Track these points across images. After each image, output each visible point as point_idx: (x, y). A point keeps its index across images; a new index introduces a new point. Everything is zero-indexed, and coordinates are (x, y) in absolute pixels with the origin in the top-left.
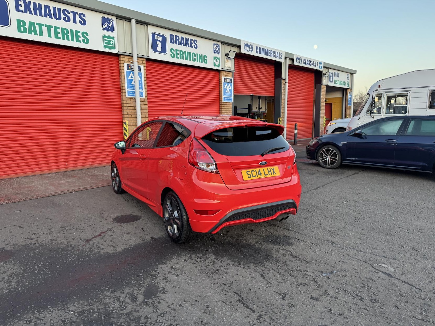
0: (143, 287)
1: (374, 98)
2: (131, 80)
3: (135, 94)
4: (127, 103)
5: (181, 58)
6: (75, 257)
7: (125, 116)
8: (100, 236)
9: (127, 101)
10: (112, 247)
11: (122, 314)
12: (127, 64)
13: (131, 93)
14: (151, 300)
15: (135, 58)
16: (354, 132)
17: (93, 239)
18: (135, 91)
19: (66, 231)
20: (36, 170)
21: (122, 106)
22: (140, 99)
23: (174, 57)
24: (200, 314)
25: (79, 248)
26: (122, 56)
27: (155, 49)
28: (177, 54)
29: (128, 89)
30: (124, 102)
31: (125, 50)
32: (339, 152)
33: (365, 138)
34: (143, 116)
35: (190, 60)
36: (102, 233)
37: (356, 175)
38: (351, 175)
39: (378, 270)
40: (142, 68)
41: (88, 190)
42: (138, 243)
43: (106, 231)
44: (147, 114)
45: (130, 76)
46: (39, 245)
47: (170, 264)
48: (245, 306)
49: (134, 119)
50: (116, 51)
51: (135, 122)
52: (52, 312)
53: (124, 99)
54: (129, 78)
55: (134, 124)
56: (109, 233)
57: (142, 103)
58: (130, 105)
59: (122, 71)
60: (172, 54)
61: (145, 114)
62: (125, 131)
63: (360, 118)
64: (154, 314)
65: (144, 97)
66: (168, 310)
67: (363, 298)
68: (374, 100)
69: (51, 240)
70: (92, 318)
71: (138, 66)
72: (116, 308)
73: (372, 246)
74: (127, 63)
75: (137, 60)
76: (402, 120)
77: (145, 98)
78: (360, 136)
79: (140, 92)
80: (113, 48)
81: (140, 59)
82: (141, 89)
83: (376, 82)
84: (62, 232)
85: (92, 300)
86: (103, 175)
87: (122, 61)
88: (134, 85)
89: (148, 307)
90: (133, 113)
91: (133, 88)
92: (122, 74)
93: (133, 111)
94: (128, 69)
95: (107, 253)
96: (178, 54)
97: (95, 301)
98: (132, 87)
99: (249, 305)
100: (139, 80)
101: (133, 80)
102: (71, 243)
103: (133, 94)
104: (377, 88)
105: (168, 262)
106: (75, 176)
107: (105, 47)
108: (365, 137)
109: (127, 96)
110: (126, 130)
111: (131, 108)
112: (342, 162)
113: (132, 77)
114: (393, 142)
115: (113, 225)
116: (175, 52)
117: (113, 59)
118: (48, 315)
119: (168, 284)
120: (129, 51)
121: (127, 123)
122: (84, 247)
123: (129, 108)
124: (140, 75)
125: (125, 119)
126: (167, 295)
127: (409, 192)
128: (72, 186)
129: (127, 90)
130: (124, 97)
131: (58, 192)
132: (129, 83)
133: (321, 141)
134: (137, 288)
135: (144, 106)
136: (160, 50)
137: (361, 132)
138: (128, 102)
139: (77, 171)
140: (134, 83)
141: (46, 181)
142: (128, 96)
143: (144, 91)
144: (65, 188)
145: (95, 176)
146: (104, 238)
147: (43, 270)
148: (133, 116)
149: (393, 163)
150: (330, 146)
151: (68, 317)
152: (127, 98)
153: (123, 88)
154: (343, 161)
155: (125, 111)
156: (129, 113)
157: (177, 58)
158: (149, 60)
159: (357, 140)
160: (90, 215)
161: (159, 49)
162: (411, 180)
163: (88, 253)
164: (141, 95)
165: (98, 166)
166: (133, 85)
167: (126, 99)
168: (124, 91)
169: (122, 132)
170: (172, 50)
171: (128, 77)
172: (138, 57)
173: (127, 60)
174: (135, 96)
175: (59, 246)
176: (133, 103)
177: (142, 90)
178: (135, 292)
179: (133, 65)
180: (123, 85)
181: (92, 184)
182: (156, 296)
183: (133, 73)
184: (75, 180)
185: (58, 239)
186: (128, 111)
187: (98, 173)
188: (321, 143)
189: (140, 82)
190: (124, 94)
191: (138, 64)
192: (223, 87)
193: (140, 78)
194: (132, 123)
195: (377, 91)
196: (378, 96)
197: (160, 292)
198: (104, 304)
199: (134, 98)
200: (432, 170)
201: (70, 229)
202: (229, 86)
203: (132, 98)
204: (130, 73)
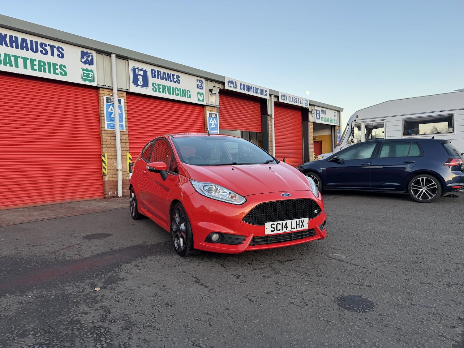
0: (104, 278)
1: (353, 128)
2: (111, 113)
5: (163, 92)
6: (39, 263)
7: (104, 149)
8: (67, 249)
9: (106, 133)
10: (78, 255)
11: (81, 295)
13: (111, 126)
14: (110, 286)
15: (115, 91)
16: (333, 158)
17: (60, 251)
18: (115, 124)
19: (32, 246)
20: (6, 204)
21: (101, 138)
22: (121, 131)
23: (156, 91)
24: (155, 291)
25: (44, 257)
26: (101, 89)
27: (136, 83)
28: (159, 88)
29: (107, 121)
30: (103, 135)
31: (105, 83)
32: (319, 179)
33: (343, 163)
34: (123, 149)
35: (173, 94)
36: (69, 246)
37: (336, 199)
38: (331, 199)
39: (332, 258)
40: (123, 101)
41: (60, 218)
42: (105, 251)
43: (75, 245)
44: (128, 146)
45: (110, 109)
46: (2, 257)
47: (134, 263)
48: (200, 284)
49: (114, 152)
50: (95, 84)
51: (114, 154)
52: (10, 297)
53: (103, 132)
54: (108, 111)
55: (114, 157)
56: (78, 246)
57: (122, 136)
58: (109, 138)
59: (102, 103)
60: (154, 88)
62: (104, 164)
63: (341, 148)
64: (111, 293)
65: (124, 130)
66: (125, 290)
67: (311, 275)
68: (353, 130)
69: (16, 253)
70: (50, 299)
71: (118, 99)
72: (74, 292)
73: (332, 244)
74: (106, 96)
75: (117, 93)
76: (374, 144)
77: (125, 130)
78: (338, 161)
79: (120, 125)
80: (93, 81)
81: (120, 92)
83: (354, 112)
84: (28, 248)
85: (52, 288)
87: (101, 94)
88: (114, 118)
89: (106, 290)
90: (112, 145)
91: (113, 121)
92: (102, 106)
93: (112, 143)
94: (107, 101)
95: (73, 259)
96: (160, 88)
97: (54, 289)
98: (112, 119)
99: (203, 283)
100: (119, 113)
101: (113, 112)
102: (36, 254)
103: (114, 126)
104: (355, 118)
105: (133, 262)
106: (49, 209)
107: (84, 79)
108: (343, 162)
109: (106, 128)
110: (105, 163)
111: (111, 141)
112: (323, 188)
113: (111, 110)
114: (368, 165)
115: (83, 241)
116: (157, 87)
117: (92, 92)
118: (5, 300)
119: (129, 275)
120: (108, 84)
121: (106, 156)
122: (50, 256)
123: (108, 140)
124: (120, 108)
125: (104, 151)
126: (127, 282)
129: (106, 123)
130: (103, 129)
131: (27, 220)
132: (109, 116)
133: (303, 168)
134: (98, 279)
135: (124, 138)
136: (141, 84)
137: (338, 157)
138: (107, 135)
139: (51, 206)
140: (114, 115)
141: (15, 214)
142: (107, 128)
143: (124, 123)
144: (37, 218)
146: (71, 250)
147: (4, 273)
148: (112, 149)
149: (370, 186)
150: (311, 173)
151: (25, 300)
152: (106, 130)
153: (102, 121)
154: (324, 187)
155: (104, 143)
156: (109, 146)
157: (159, 92)
158: (130, 94)
159: (334, 165)
160: (60, 235)
161: (141, 82)
163: (53, 259)
164: (121, 128)
165: (73, 200)
166: (113, 117)
167: (106, 132)
168: (103, 123)
169: (100, 165)
170: (154, 85)
171: (107, 109)
172: (118, 90)
173: (107, 93)
174: (115, 129)
175: (23, 257)
176: (113, 135)
177: (123, 123)
178: (96, 282)
179: (113, 98)
180: (102, 118)
181: (65, 214)
182: (115, 282)
183: (113, 106)
184: (47, 212)
185: (23, 252)
186: (108, 143)
187: (74, 206)
188: (303, 170)
189: (120, 115)
190: (103, 126)
191: (118, 97)
192: (208, 121)
193: (120, 110)
194: (111, 156)
195: (356, 122)
196: (357, 126)
197: (121, 280)
198: (63, 290)
199: (114, 131)
200: (405, 190)
201: (36, 245)
202: (214, 121)
203: (112, 131)
204: (110, 105)
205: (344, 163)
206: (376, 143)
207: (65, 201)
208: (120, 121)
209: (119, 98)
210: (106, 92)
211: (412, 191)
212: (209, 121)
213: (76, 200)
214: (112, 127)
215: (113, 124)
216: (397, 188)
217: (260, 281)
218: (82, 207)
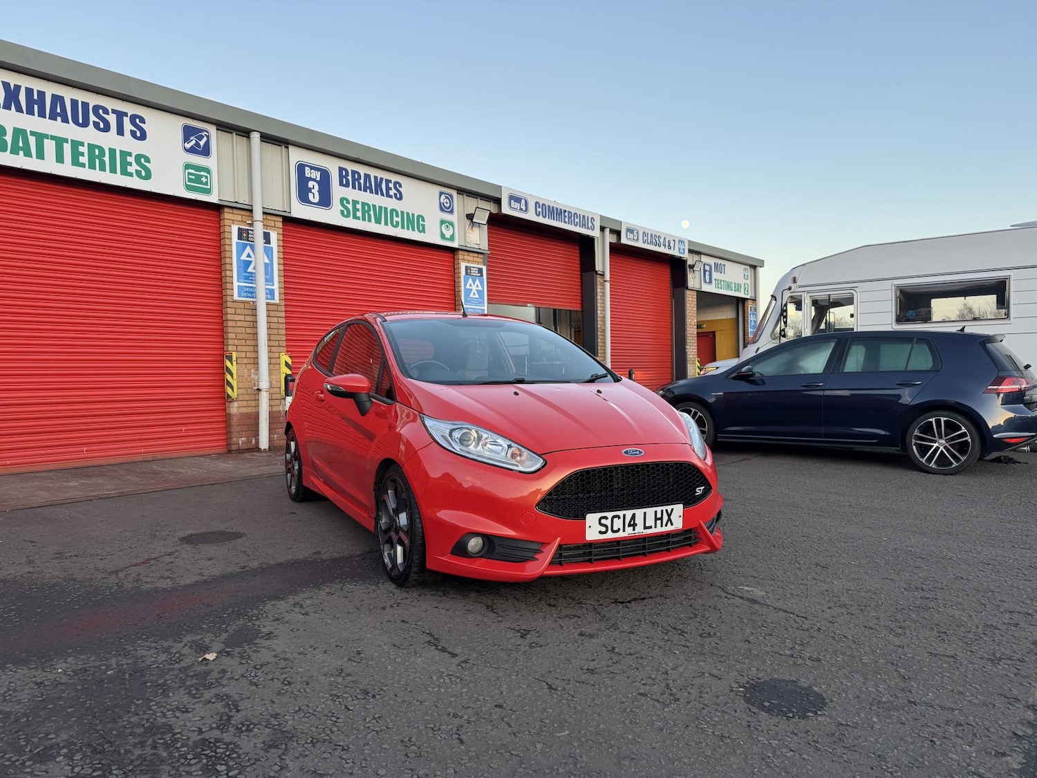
0: (225, 632)
1: (786, 305)
2: (248, 263)
3: (255, 293)
4: (235, 314)
5: (364, 219)
6: (80, 595)
7: (230, 342)
8: (145, 565)
9: (235, 308)
10: (169, 580)
11: (173, 669)
12: (238, 226)
13: (246, 292)
14: (238, 650)
15: (258, 214)
16: (738, 371)
17: (127, 569)
18: (255, 288)
19: (67, 558)
21: (224, 319)
22: (268, 304)
23: (348, 216)
24: (339, 662)
25: (92, 583)
26: (226, 210)
27: (304, 197)
28: (355, 210)
29: (238, 281)
30: (229, 311)
31: (235, 198)
32: (708, 416)
33: (761, 383)
34: (272, 343)
35: (386, 224)
36: (148, 560)
39: (734, 595)
40: (274, 236)
41: (129, 496)
42: (229, 572)
43: (160, 557)
44: (284, 338)
45: (246, 253)
47: (293, 599)
48: (439, 650)
49: (251, 349)
50: (213, 198)
51: (253, 355)
52: (15, 672)
53: (229, 304)
54: (242, 258)
55: (252, 361)
56: (168, 559)
57: (272, 314)
58: (242, 318)
59: (227, 241)
60: (343, 209)
61: (278, 338)
62: (228, 377)
63: (758, 348)
64: (241, 666)
65: (277, 300)
66: (272, 660)
67: (686, 632)
68: (785, 308)
69: (29, 573)
70: (104, 677)
71: (265, 233)
72: (159, 662)
73: (736, 563)
74: (238, 224)
75: (262, 220)
76: (833, 342)
77: (278, 302)
78: (751, 379)
79: (266, 289)
80: (208, 191)
81: (269, 217)
82: (271, 284)
83: (788, 271)
84: (57, 561)
85: (110, 653)
87: (226, 221)
88: (255, 273)
89: (229, 658)
90: (249, 335)
91: (252, 280)
92: (227, 248)
93: (249, 331)
94: (240, 237)
95: (156, 587)
96: (358, 210)
97: (115, 654)
98: (250, 277)
99: (445, 646)
100: (266, 264)
101: (251, 261)
102: (75, 576)
103: (253, 293)
104: (790, 284)
105: (290, 596)
106: (104, 475)
107: (189, 188)
108: (762, 380)
109: (236, 297)
110: (231, 374)
111: (246, 324)
112: (716, 437)
113: (249, 256)
114: (817, 388)
115: (179, 548)
116: (350, 206)
117: (207, 217)
119: (281, 627)
120: (243, 199)
121: (234, 358)
122: (105, 581)
123: (239, 324)
124: (268, 252)
125: (230, 348)
126: (276, 641)
128: (92, 491)
129: (236, 284)
130: (229, 298)
131: (56, 499)
132: (242, 270)
133: (673, 392)
134: (213, 634)
135: (275, 320)
136: (316, 200)
137: (750, 370)
138: (238, 311)
139: (110, 467)
140: (254, 268)
141: (29, 484)
142: (239, 296)
143: (276, 287)
144: (77, 494)
145: (150, 473)
146: (154, 567)
148: (249, 343)
149: (821, 434)
150: (691, 403)
151: (49, 677)
152: (235, 301)
153: (228, 280)
154: (718, 435)
155: (230, 330)
156: (240, 336)
157: (355, 217)
158: (290, 222)
159: (743, 387)
160: (128, 534)
161: (315, 197)
163: (111, 588)
164: (269, 296)
165: (160, 457)
166: (252, 273)
167: (235, 304)
168: (228, 286)
169: (222, 378)
170: (345, 202)
171: (239, 255)
172: (264, 213)
173: (239, 218)
175: (45, 581)
176: (250, 312)
177: (273, 285)
178: (207, 640)
179: (253, 230)
180: (228, 273)
181: (141, 487)
182: (250, 642)
183: (252, 248)
184: (101, 481)
185: (46, 571)
186: (239, 330)
187: (160, 469)
188: (673, 398)
189: (268, 268)
190: (228, 292)
191: (264, 229)
192: (462, 284)
193: (268, 257)
194: (246, 359)
195: (792, 291)
196: (793, 301)
197: (263, 637)
198: (133, 657)
199: (253, 302)
200: (900, 444)
201: (76, 556)
202: (476, 284)
203: (248, 302)
204: (245, 246)
205: (764, 383)
206: (836, 340)
207: (139, 458)
208: (267, 280)
209: (267, 231)
210: (237, 216)
211: (914, 447)
212: (465, 285)
213: (166, 455)
214: (249, 295)
215: (252, 287)
216: (882, 441)
217: (573, 644)
218: (179, 472)
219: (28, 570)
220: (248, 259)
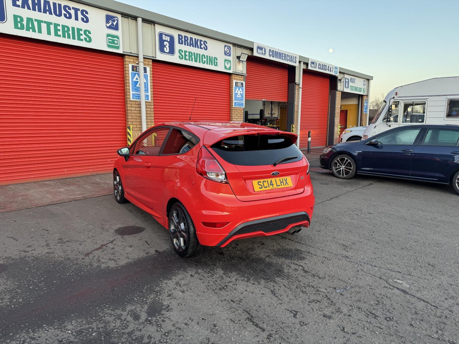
0: (146, 304)
1: (391, 106)
2: (136, 83)
3: (140, 97)
4: (131, 107)
5: (189, 60)
6: (73, 271)
7: (129, 120)
8: (101, 249)
10: (113, 261)
11: (124, 333)
13: (136, 96)
14: (154, 318)
15: (141, 59)
16: (370, 141)
17: (93, 252)
18: (140, 94)
19: (64, 243)
20: (32, 176)
21: (126, 109)
22: (146, 102)
23: (182, 59)
24: (206, 333)
25: (78, 262)
26: (126, 57)
27: (162, 50)
28: (186, 55)
29: (132, 91)
30: (129, 105)
31: (130, 50)
32: (353, 162)
33: (381, 148)
34: (148, 121)
35: (200, 62)
36: (102, 246)
37: (371, 186)
38: (366, 186)
39: (394, 287)
40: (148, 69)
41: (88, 199)
42: (141, 256)
43: (108, 244)
44: (153, 118)
45: (135, 78)
46: (34, 258)
47: (175, 279)
48: (254, 325)
49: (139, 123)
50: (120, 51)
51: (139, 126)
52: (48, 331)
53: (128, 102)
54: (134, 80)
56: (111, 246)
57: (148, 107)
58: (134, 109)
59: (127, 72)
60: (180, 55)
61: (150, 118)
62: (129, 137)
63: (376, 126)
64: (158, 333)
65: (150, 100)
66: (173, 329)
67: (378, 316)
69: (48, 253)
70: (91, 337)
72: (117, 327)
74: (132, 64)
75: (143, 61)
76: (419, 129)
77: (150, 101)
78: (376, 145)
79: (145, 95)
80: (118, 48)
81: (146, 60)
82: (147, 92)
83: (393, 89)
84: (59, 245)
85: (92, 318)
86: (105, 183)
87: (126, 62)
88: (140, 87)
89: (151, 325)
90: (138, 117)
91: (138, 91)
92: (127, 75)
93: (137, 115)
94: (133, 70)
95: (108, 267)
97: (95, 319)
98: (137, 89)
99: (258, 323)
100: (145, 82)
101: (138, 82)
102: (69, 256)
103: (138, 97)
104: (394, 95)
105: (173, 277)
106: (75, 184)
107: (109, 46)
108: (381, 146)
109: (131, 99)
110: (130, 135)
111: (136, 112)
112: (356, 172)
113: (137, 79)
114: (410, 152)
115: (115, 237)
116: (183, 54)
117: (117, 60)
118: (43, 335)
119: (172, 301)
120: (134, 51)
121: (131, 128)
122: (84, 260)
123: (133, 112)
124: (146, 77)
125: (129, 123)
126: (172, 313)
127: (426, 205)
128: (71, 195)
129: (131, 93)
130: (128, 100)
131: (55, 200)
132: (134, 85)
133: (336, 150)
134: (140, 305)
135: (149, 110)
136: (168, 51)
137: (377, 141)
138: (133, 106)
139: (77, 179)
140: (139, 85)
141: (42, 189)
142: (133, 98)
143: (149, 93)
144: (63, 197)
145: (96, 183)
146: (105, 251)
147: (38, 286)
148: (137, 120)
149: (409, 174)
150: (345, 155)
151: (65, 336)
152: (131, 101)
153: (128, 91)
154: (358, 171)
155: (129, 114)
156: (134, 117)
157: (186, 59)
158: (155, 61)
159: (372, 149)
160: (91, 226)
161: (167, 49)
162: (427, 191)
163: (87, 266)
164: (147, 98)
165: (98, 173)
166: (138, 87)
167: (131, 103)
168: (128, 93)
169: (125, 137)
170: (181, 51)
171: (133, 78)
172: (144, 58)
174: (140, 99)
175: (56, 259)
176: (138, 106)
177: (148, 93)
178: (138, 310)
179: (139, 66)
181: (93, 193)
182: (160, 314)
183: (139, 75)
184: (74, 188)
185: (55, 252)
186: (133, 115)
187: (99, 181)
188: (336, 152)
189: (146, 84)
190: (128, 97)
191: (144, 65)
192: (234, 91)
193: (146, 80)
194: (136, 128)
195: (394, 99)
196: (394, 104)
197: (165, 309)
198: (104, 322)
199: (139, 101)
200: (449, 182)
201: (68, 241)
202: (240, 91)
203: (137, 101)
204: (135, 74)
206: (421, 129)
208: (145, 91)
209: (145, 67)
210: (131, 59)
211: (457, 184)
212: (235, 92)
213: (101, 173)
214: (137, 98)
215: (139, 94)
216: (440, 179)
218: (109, 183)
219: (47, 251)
220: (137, 80)
